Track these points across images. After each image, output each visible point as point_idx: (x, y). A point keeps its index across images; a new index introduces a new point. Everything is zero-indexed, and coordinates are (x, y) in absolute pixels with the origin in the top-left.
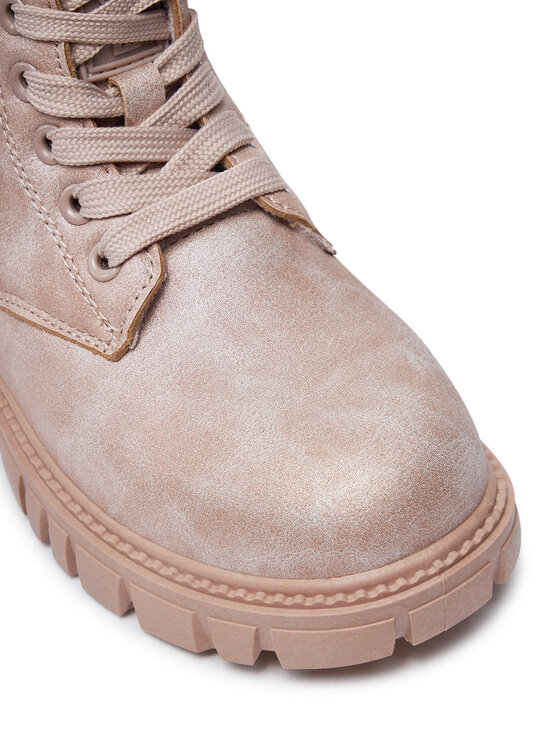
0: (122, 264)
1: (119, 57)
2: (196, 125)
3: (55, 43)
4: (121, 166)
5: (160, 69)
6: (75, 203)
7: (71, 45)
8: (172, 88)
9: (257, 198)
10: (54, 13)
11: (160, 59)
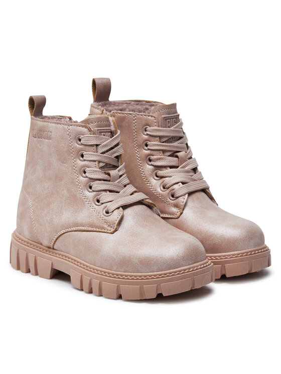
0: (113, 212)
1: (108, 168)
2: (125, 186)
3: (95, 161)
4: (110, 191)
5: (119, 171)
6: (98, 201)
7: (99, 162)
8: (121, 176)
9: (143, 200)
10: (95, 153)
11: (118, 169)
